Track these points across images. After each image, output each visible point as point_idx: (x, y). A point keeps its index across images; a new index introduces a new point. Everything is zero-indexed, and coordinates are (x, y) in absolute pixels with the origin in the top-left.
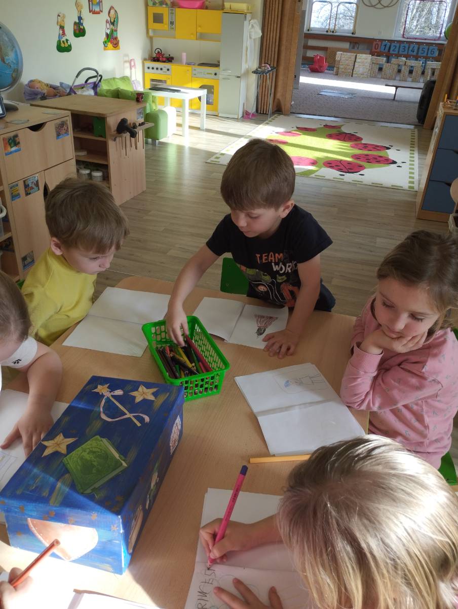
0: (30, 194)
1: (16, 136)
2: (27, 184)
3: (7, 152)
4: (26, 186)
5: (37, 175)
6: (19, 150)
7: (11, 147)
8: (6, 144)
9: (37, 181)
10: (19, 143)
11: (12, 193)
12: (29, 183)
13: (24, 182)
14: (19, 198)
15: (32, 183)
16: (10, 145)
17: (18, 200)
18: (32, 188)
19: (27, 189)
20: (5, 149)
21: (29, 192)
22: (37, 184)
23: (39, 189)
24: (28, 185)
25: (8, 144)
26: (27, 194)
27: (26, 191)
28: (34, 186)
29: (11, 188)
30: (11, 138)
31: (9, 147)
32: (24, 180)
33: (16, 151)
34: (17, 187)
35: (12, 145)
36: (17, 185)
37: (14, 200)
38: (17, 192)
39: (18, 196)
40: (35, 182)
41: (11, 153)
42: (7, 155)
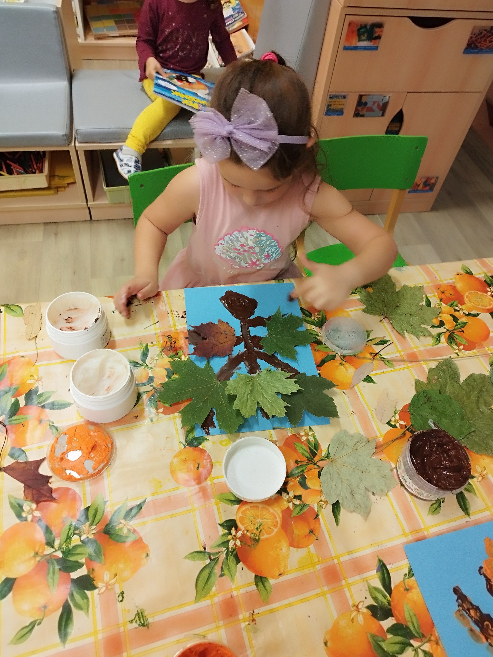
0: (363, 116)
1: (380, 25)
2: (364, 100)
3: (347, 45)
4: (361, 103)
5: (392, 95)
6: (376, 48)
7: (360, 40)
8: (353, 32)
9: (386, 104)
10: (379, 37)
11: (330, 105)
12: (370, 101)
13: (361, 97)
14: (338, 115)
15: (374, 103)
16: (360, 36)
17: (336, 118)
18: (371, 110)
19: (360, 108)
20: (348, 38)
21: (361, 113)
22: (383, 109)
23: (383, 115)
24: (366, 103)
25: (357, 33)
26: (357, 115)
27: (356, 109)
28: (375, 107)
29: (331, 98)
30: (365, 26)
31: (356, 38)
32: (361, 94)
33: (365, 48)
34: (343, 100)
35: (364, 38)
36: (345, 97)
37: (330, 115)
38: (341, 107)
39: (340, 112)
40: (381, 104)
41: (355, 48)
42: (345, 48)
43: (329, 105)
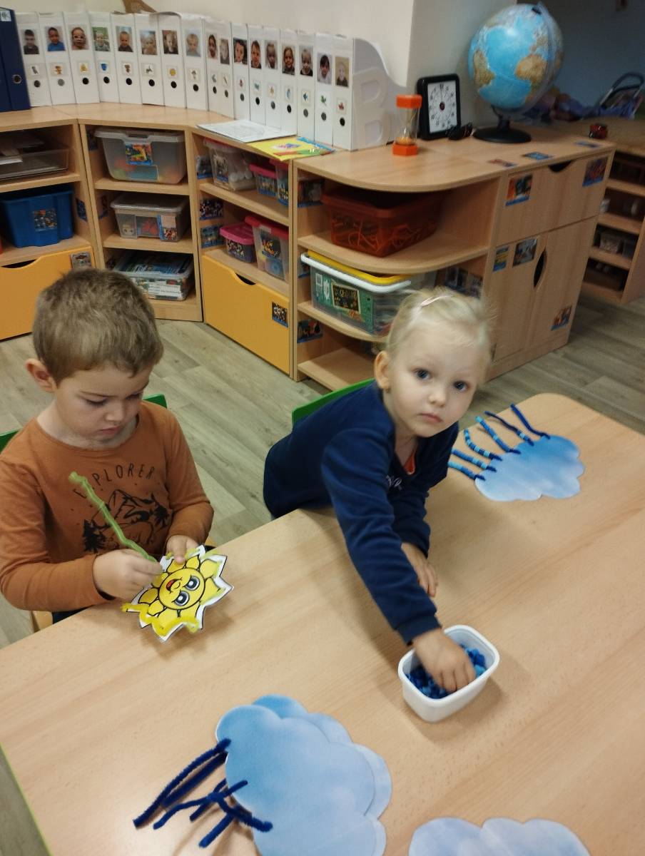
0: (519, 263)
1: (529, 178)
2: (520, 248)
3: (509, 199)
4: (518, 252)
5: (538, 237)
6: (527, 199)
7: (517, 194)
8: (512, 188)
9: (535, 247)
10: (529, 188)
12: (524, 248)
13: (518, 246)
14: (503, 268)
15: (527, 248)
16: (517, 190)
17: (500, 271)
18: (525, 256)
19: (517, 256)
20: (509, 195)
21: (518, 261)
22: (533, 251)
23: (533, 258)
24: (521, 251)
25: (514, 189)
26: (516, 263)
27: (515, 259)
28: (528, 253)
29: (497, 253)
30: (520, 181)
31: (515, 193)
32: (519, 242)
33: (521, 200)
34: (506, 252)
35: (520, 191)
36: (507, 249)
37: (496, 270)
38: (503, 260)
39: (503, 265)
40: (531, 248)
41: (514, 202)
42: (508, 204)
43: (496, 261)
